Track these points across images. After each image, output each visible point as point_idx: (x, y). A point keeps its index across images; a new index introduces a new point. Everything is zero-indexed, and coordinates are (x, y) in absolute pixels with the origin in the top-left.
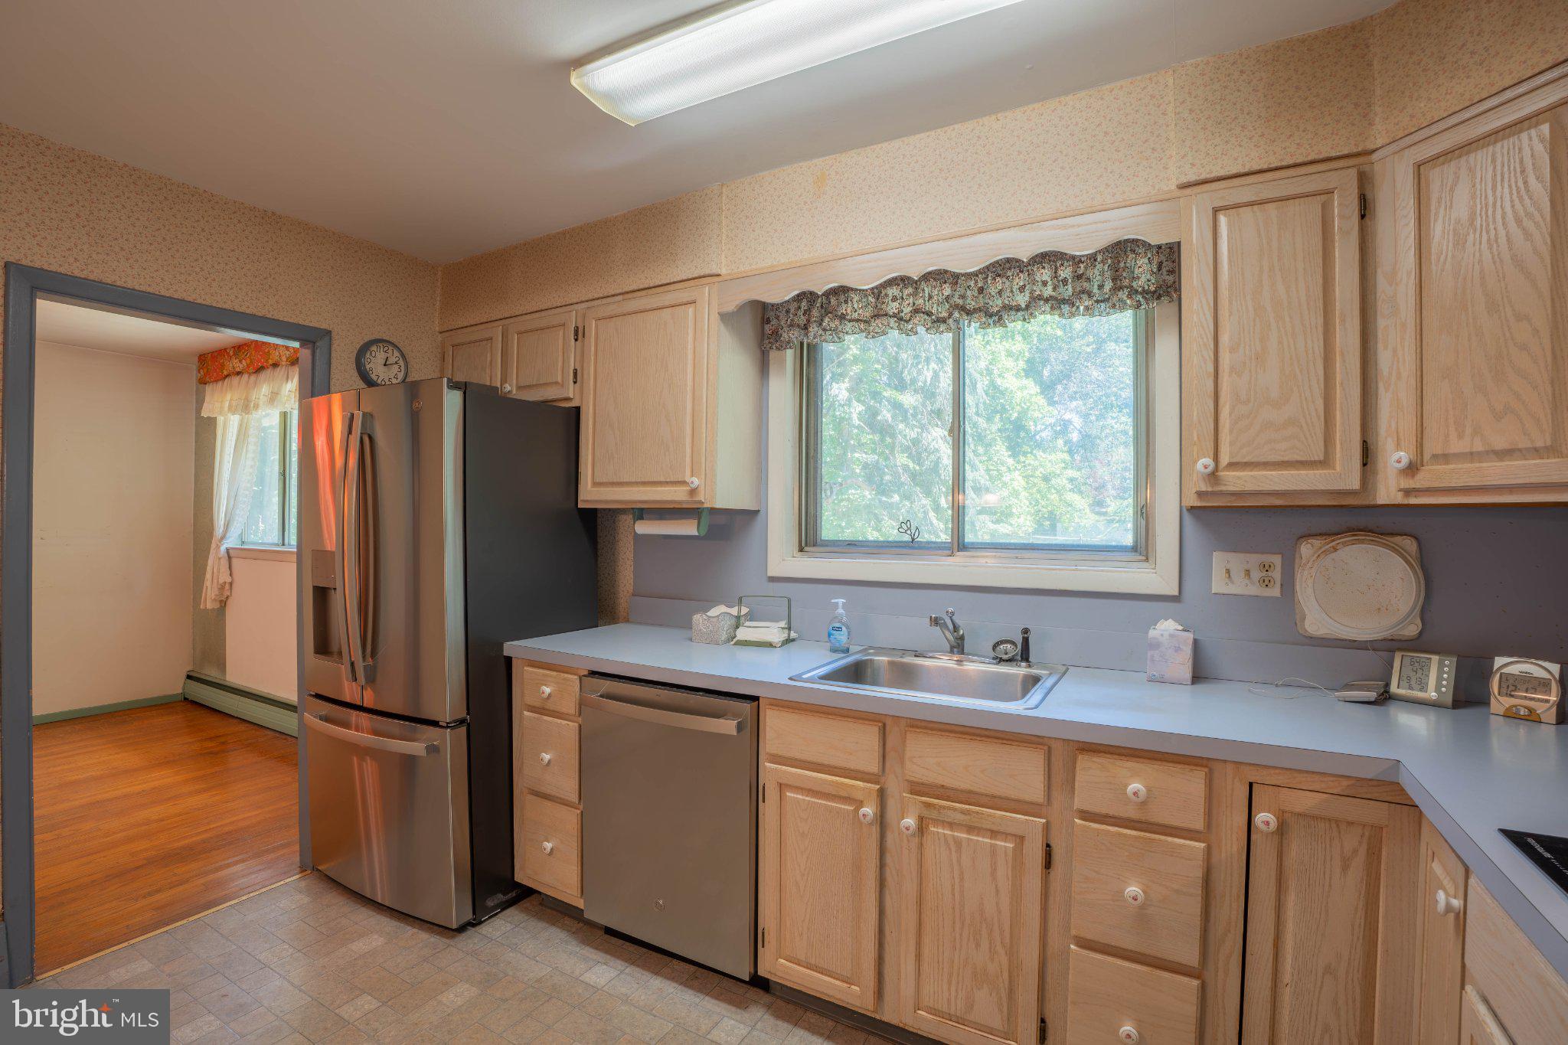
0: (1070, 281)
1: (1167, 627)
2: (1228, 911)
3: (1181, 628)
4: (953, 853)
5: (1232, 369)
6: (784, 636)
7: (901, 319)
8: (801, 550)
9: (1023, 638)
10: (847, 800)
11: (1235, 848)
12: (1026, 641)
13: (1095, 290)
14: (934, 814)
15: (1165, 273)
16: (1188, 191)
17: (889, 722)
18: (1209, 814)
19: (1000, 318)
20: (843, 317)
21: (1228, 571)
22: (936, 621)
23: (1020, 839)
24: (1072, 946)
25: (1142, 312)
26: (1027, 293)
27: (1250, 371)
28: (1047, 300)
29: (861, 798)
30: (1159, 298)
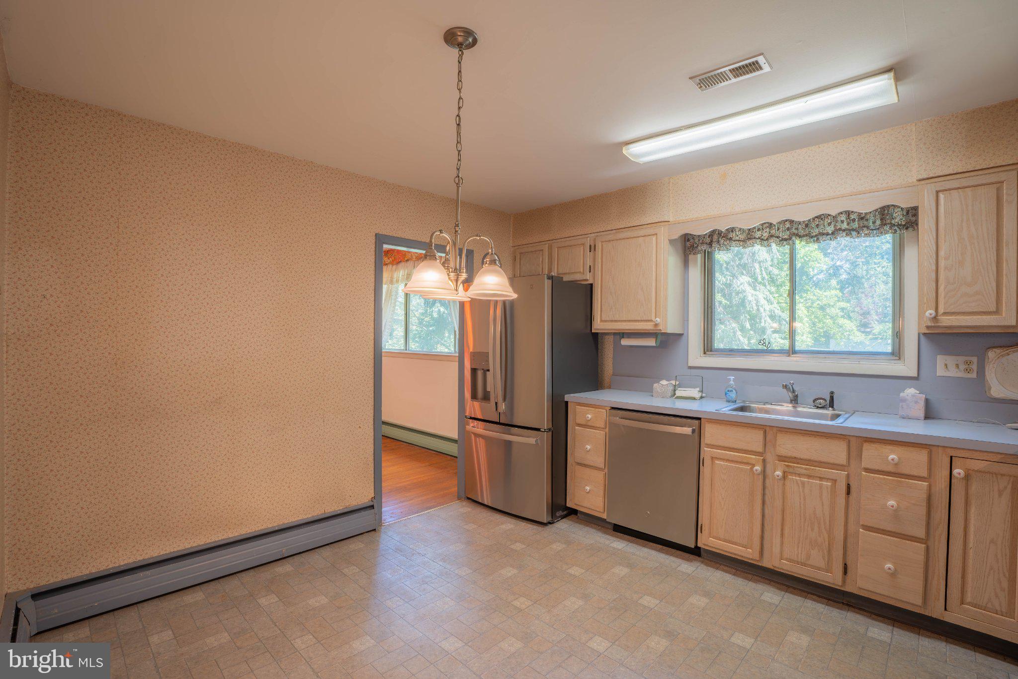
0: (857, 220)
1: (910, 392)
2: (940, 515)
3: (918, 392)
4: (801, 487)
5: (946, 268)
6: (700, 394)
7: (763, 239)
8: (705, 353)
9: (830, 396)
10: (747, 464)
11: (943, 486)
12: (832, 398)
13: (871, 224)
14: (791, 470)
15: (910, 216)
16: (923, 182)
17: (768, 429)
18: (930, 470)
19: (818, 239)
20: (731, 239)
21: (946, 365)
22: (785, 387)
23: (834, 481)
24: (861, 530)
25: (897, 235)
26: (832, 226)
27: (956, 269)
28: (844, 230)
29: (754, 463)
30: (907, 228)
